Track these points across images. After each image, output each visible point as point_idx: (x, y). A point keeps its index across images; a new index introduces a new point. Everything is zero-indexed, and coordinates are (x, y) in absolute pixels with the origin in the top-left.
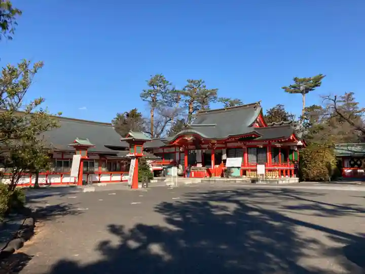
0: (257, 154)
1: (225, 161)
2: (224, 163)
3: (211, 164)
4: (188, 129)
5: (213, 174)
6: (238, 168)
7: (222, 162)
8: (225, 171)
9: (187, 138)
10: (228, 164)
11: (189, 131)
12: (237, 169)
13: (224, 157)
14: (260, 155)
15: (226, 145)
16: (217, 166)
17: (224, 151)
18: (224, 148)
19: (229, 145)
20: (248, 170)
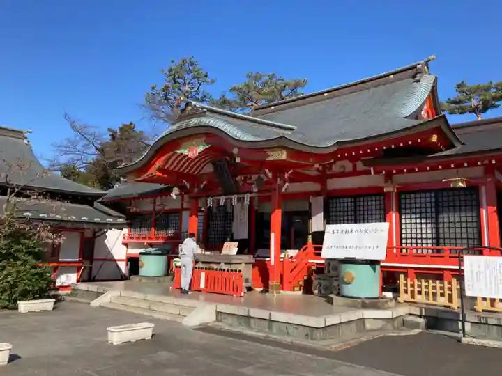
0: (437, 213)
1: (319, 237)
2: (314, 242)
3: (268, 247)
4: (191, 116)
5: (274, 283)
6: (373, 263)
7: (310, 239)
8: (320, 270)
9: (185, 152)
10: (330, 250)
11: (194, 121)
12: (368, 267)
13: (316, 223)
14: (447, 218)
15: (324, 184)
16: (292, 253)
17: (318, 202)
18: (317, 194)
19: (334, 184)
20: (405, 271)
